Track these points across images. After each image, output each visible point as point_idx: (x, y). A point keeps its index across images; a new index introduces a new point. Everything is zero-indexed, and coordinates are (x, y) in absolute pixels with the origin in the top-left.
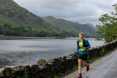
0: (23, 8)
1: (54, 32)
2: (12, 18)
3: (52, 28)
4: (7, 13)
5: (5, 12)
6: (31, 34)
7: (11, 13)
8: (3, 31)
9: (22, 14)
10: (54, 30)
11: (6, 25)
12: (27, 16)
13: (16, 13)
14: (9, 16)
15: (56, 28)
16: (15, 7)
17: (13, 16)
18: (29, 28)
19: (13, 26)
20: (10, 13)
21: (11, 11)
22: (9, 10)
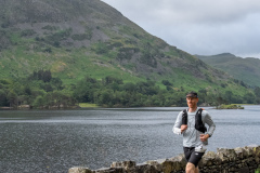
0: (154, 38)
1: (230, 93)
2: (125, 61)
3: (225, 81)
4: (115, 50)
5: (111, 48)
6: (164, 100)
7: (124, 50)
8: (96, 94)
9: (152, 52)
10: (232, 87)
11: (108, 80)
12: (163, 56)
13: (136, 50)
14: (120, 57)
15: (237, 82)
16: (135, 35)
17: (128, 57)
18: (166, 83)
19: (125, 82)
20: (121, 50)
21: (126, 46)
22: (118, 45)
